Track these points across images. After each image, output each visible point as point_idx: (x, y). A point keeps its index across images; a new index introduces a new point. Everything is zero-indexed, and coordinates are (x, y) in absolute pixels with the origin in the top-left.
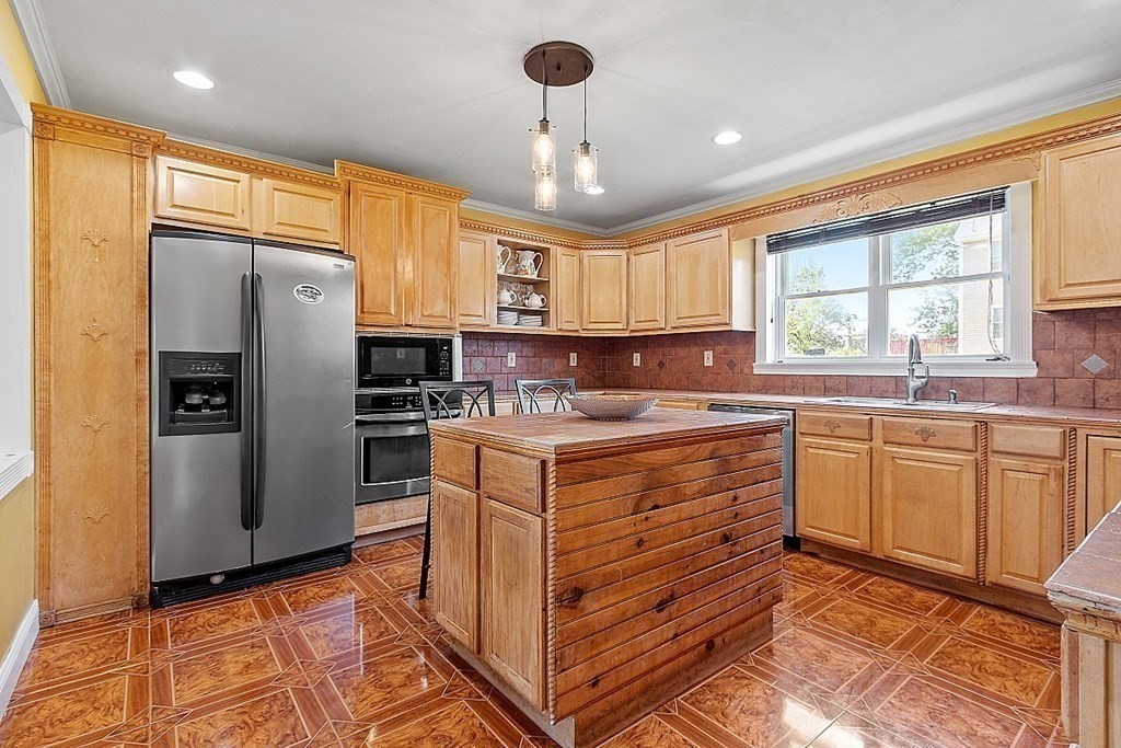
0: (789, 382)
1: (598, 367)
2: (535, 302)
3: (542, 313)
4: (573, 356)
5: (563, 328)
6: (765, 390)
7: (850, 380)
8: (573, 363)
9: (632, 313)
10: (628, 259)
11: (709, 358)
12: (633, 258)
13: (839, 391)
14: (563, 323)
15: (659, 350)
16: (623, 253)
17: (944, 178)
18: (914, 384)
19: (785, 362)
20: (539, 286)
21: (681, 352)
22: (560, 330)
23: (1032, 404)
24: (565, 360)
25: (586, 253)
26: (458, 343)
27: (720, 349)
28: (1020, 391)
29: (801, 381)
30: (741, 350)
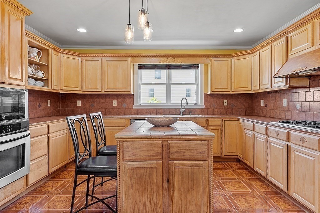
0: (145, 111)
1: (58, 106)
2: (40, 74)
3: (45, 81)
4: (49, 101)
5: (55, 88)
6: (137, 114)
7: (164, 110)
8: (49, 105)
9: (84, 84)
10: (82, 62)
11: (115, 103)
12: (84, 62)
13: (161, 113)
14: (54, 86)
15: (91, 100)
16: (80, 59)
17: (192, 58)
18: (182, 110)
19: (142, 104)
20: (43, 67)
21: (103, 101)
22: (53, 89)
23: (204, 114)
24: (45, 103)
25: (62, 55)
26: (26, 94)
27: (120, 100)
28: (202, 112)
29: (149, 110)
30: (128, 100)
